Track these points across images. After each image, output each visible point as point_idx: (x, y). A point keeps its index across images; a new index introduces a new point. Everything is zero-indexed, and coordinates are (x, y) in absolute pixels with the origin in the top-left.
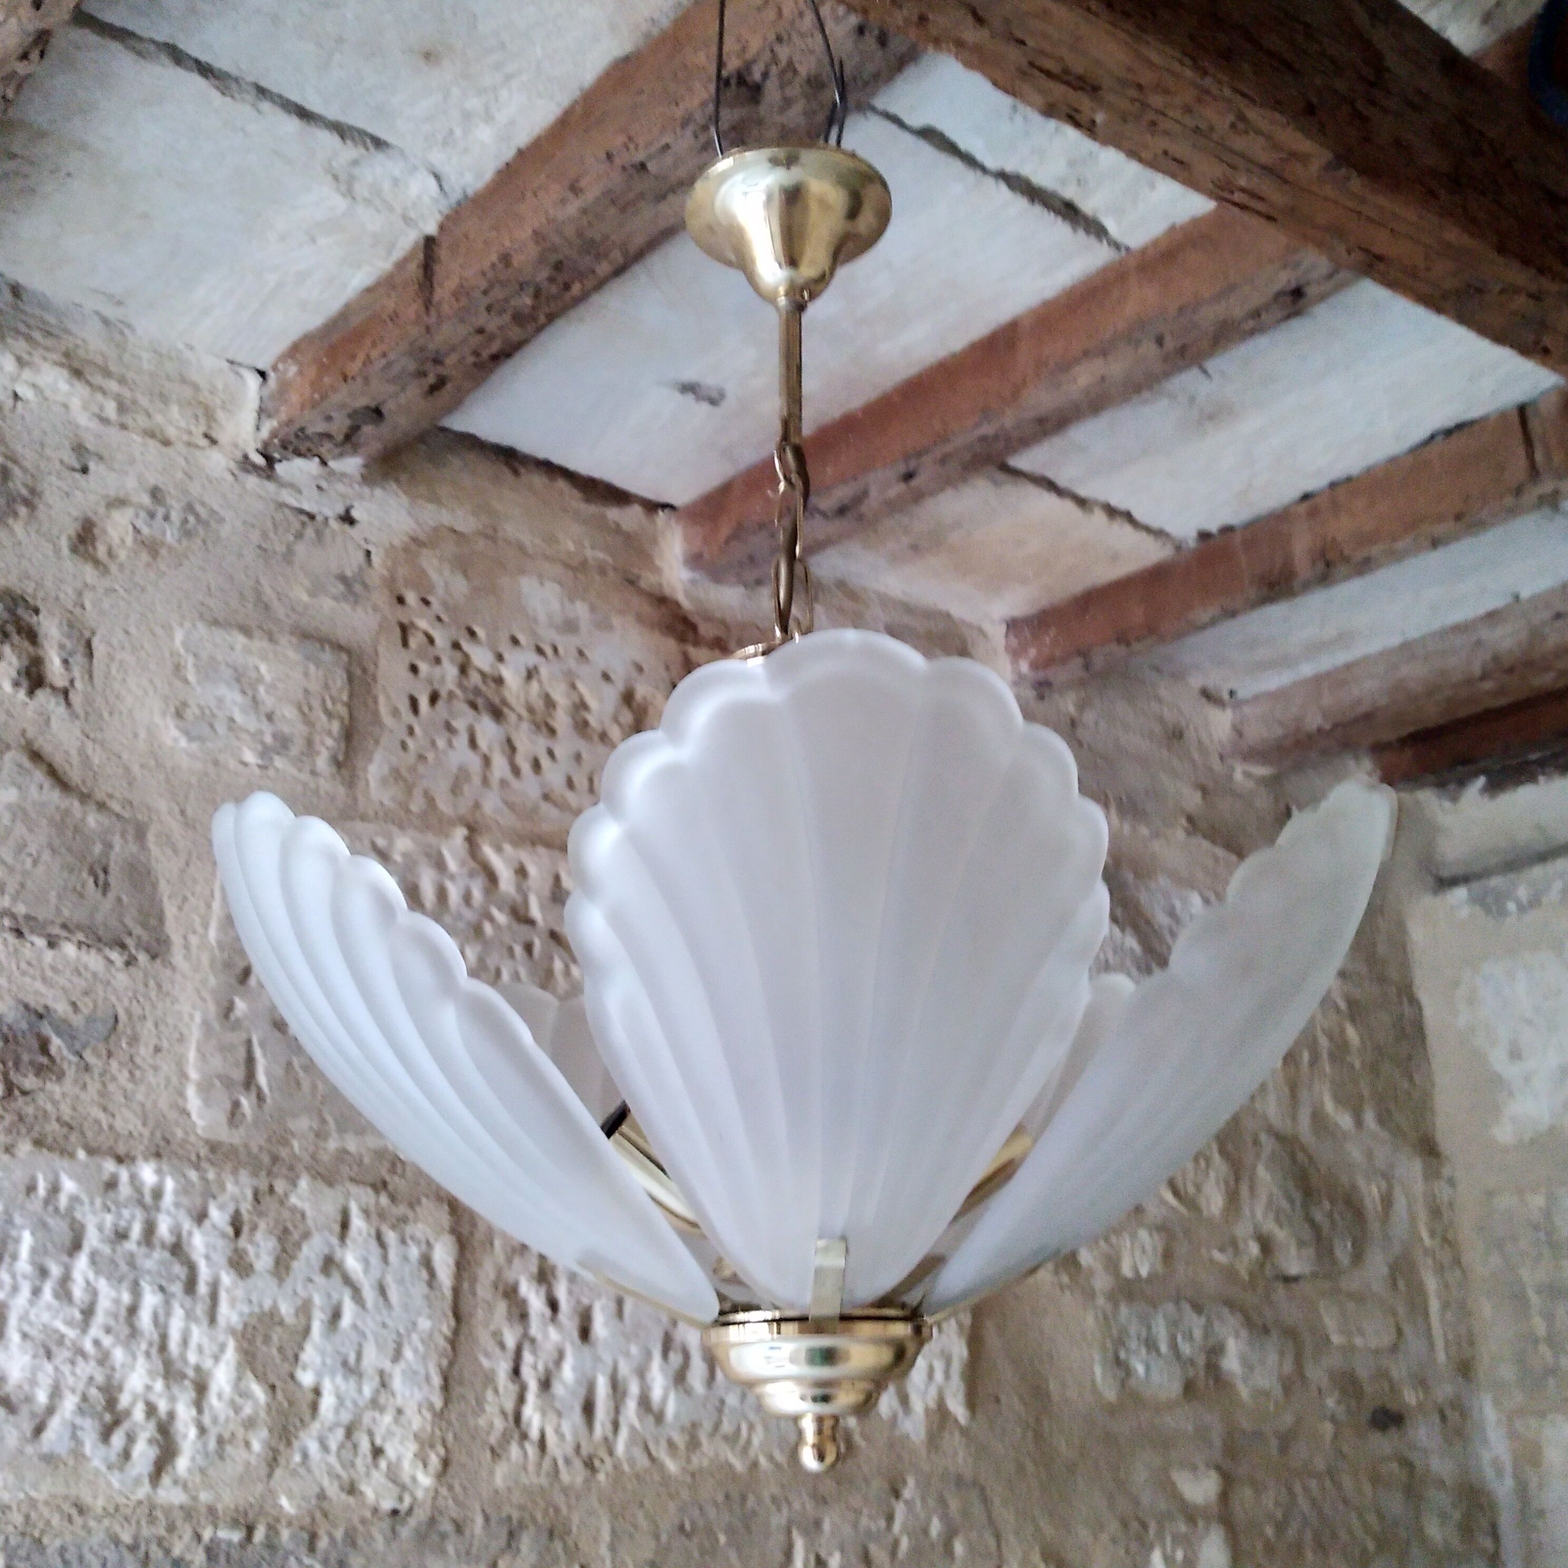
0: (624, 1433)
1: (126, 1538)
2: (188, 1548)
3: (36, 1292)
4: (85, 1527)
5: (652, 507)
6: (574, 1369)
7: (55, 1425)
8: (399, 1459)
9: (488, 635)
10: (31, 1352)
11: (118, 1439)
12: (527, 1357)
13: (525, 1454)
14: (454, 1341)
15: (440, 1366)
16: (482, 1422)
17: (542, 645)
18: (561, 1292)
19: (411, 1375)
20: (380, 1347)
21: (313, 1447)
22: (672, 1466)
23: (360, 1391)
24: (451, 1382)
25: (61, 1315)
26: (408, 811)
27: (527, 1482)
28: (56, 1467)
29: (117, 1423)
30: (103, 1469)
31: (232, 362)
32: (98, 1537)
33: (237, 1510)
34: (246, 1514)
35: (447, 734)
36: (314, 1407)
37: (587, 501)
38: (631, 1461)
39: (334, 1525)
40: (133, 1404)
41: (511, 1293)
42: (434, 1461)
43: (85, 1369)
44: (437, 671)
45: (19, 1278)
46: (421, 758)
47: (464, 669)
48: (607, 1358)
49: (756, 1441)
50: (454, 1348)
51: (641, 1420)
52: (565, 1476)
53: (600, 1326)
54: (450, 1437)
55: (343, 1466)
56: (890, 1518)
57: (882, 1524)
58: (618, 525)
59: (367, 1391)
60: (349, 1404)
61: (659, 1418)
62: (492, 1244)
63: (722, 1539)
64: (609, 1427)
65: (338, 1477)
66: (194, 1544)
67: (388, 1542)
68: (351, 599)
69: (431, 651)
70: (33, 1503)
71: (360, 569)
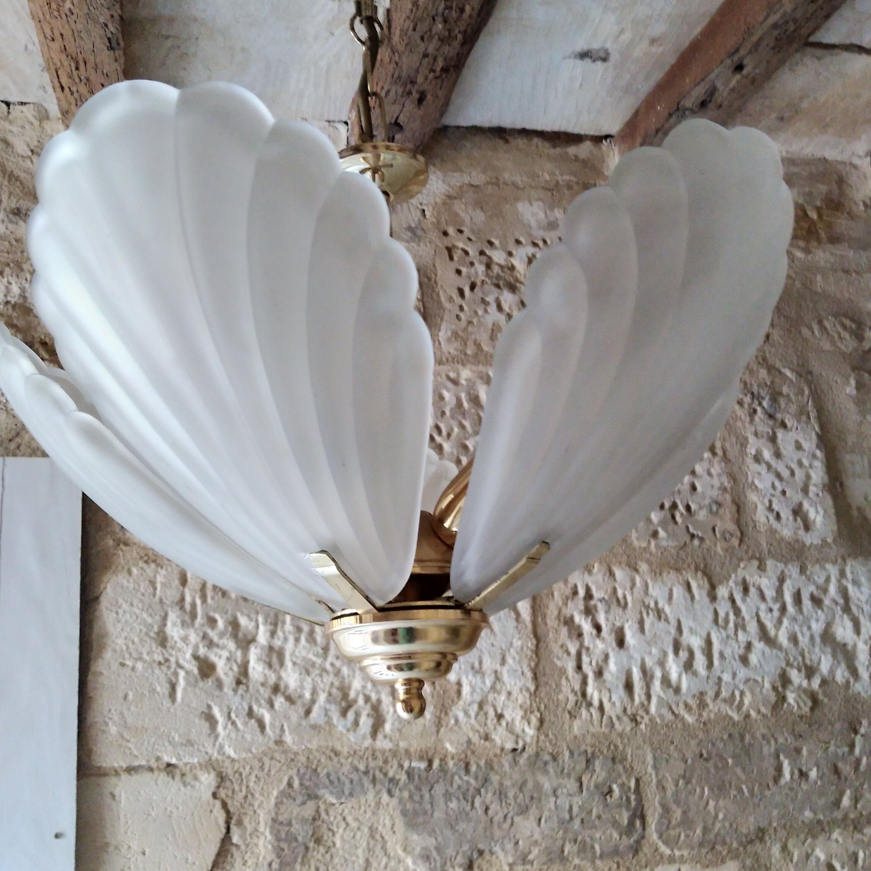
0: (654, 700)
1: (362, 767)
2: (396, 772)
3: (297, 640)
4: (339, 762)
5: (598, 140)
6: (616, 664)
7: (316, 710)
8: (513, 720)
9: (501, 242)
10: (298, 672)
11: (351, 715)
12: (585, 659)
13: (591, 715)
14: (537, 651)
15: (529, 665)
16: (561, 697)
17: (536, 241)
18: (601, 619)
19: (513, 672)
20: (492, 657)
21: (461, 715)
22: (690, 719)
23: (484, 682)
24: (538, 675)
25: (312, 652)
26: (466, 354)
27: (594, 731)
28: (319, 732)
29: (349, 707)
30: (345, 731)
31: (329, 122)
32: (346, 768)
33: (421, 750)
34: (427, 753)
35: (483, 306)
36: (459, 693)
37: (554, 147)
38: (661, 716)
39: (480, 758)
40: (357, 695)
41: (569, 622)
42: (534, 720)
43: (329, 679)
44: (473, 270)
45: (287, 634)
46: (470, 323)
47: (488, 266)
48: (637, 657)
49: (747, 701)
50: (537, 655)
51: (664, 692)
52: (618, 727)
53: (630, 638)
54: (542, 707)
55: (480, 725)
56: (852, 746)
57: (846, 749)
58: (576, 157)
59: (488, 683)
60: (478, 690)
61: (677, 690)
62: (553, 595)
63: (730, 761)
64: (643, 697)
65: (478, 731)
66: (400, 770)
67: (511, 767)
68: (417, 240)
69: (468, 260)
70: (310, 750)
71: (419, 221)
